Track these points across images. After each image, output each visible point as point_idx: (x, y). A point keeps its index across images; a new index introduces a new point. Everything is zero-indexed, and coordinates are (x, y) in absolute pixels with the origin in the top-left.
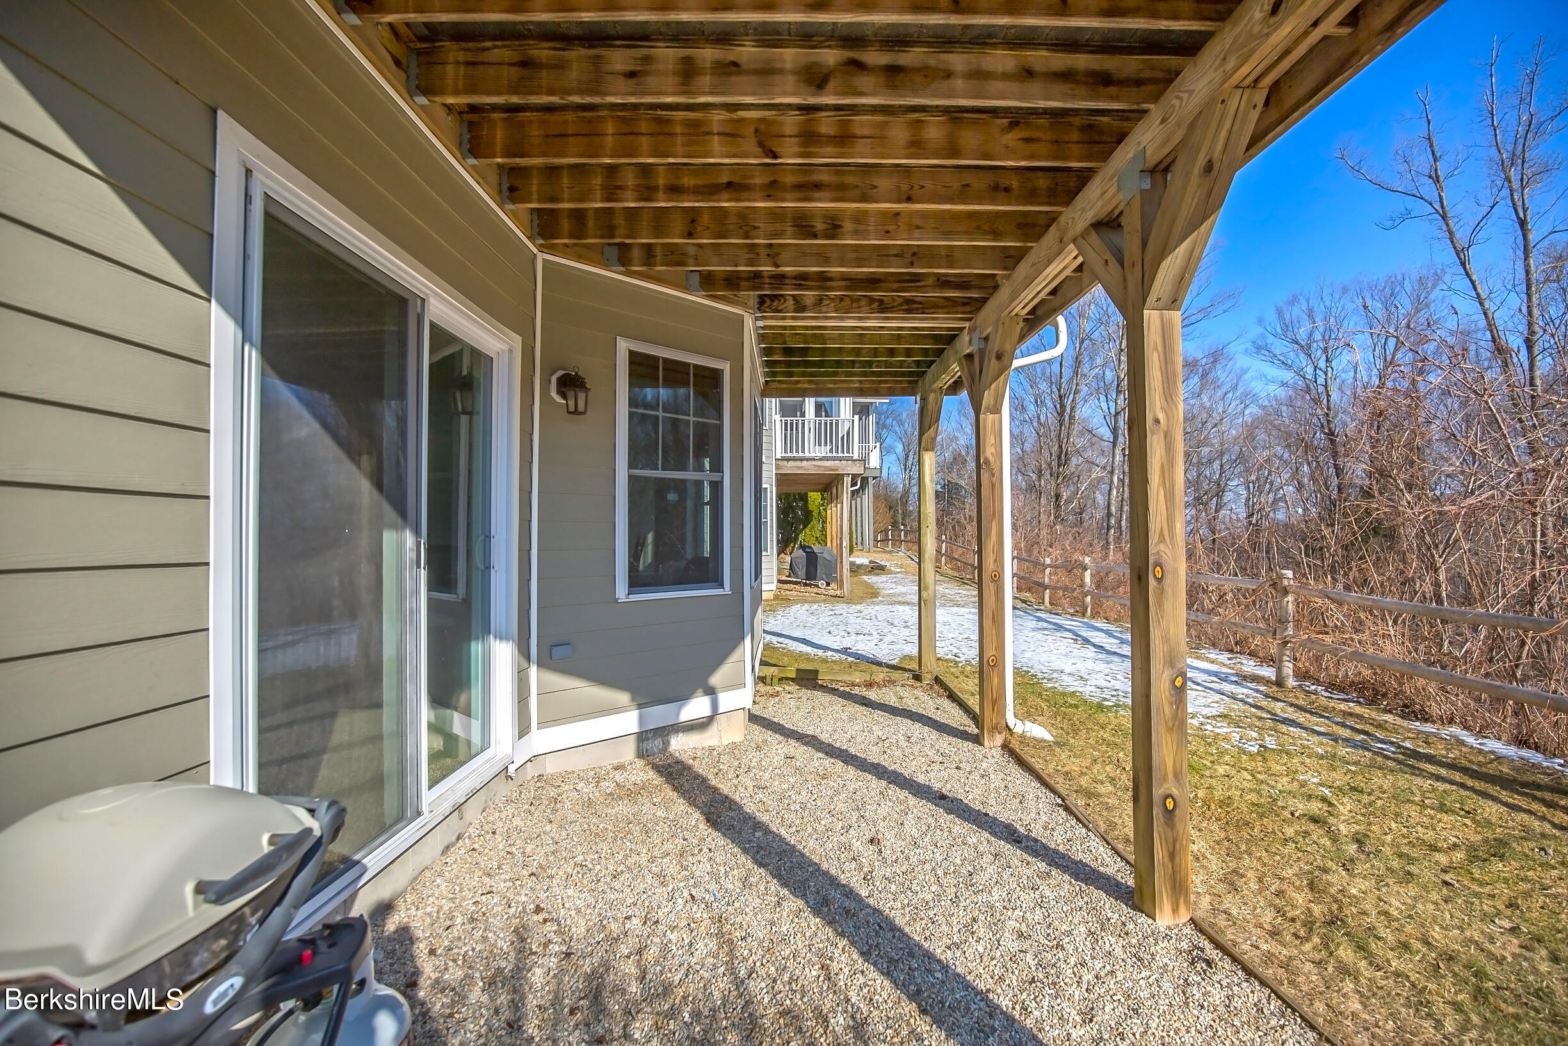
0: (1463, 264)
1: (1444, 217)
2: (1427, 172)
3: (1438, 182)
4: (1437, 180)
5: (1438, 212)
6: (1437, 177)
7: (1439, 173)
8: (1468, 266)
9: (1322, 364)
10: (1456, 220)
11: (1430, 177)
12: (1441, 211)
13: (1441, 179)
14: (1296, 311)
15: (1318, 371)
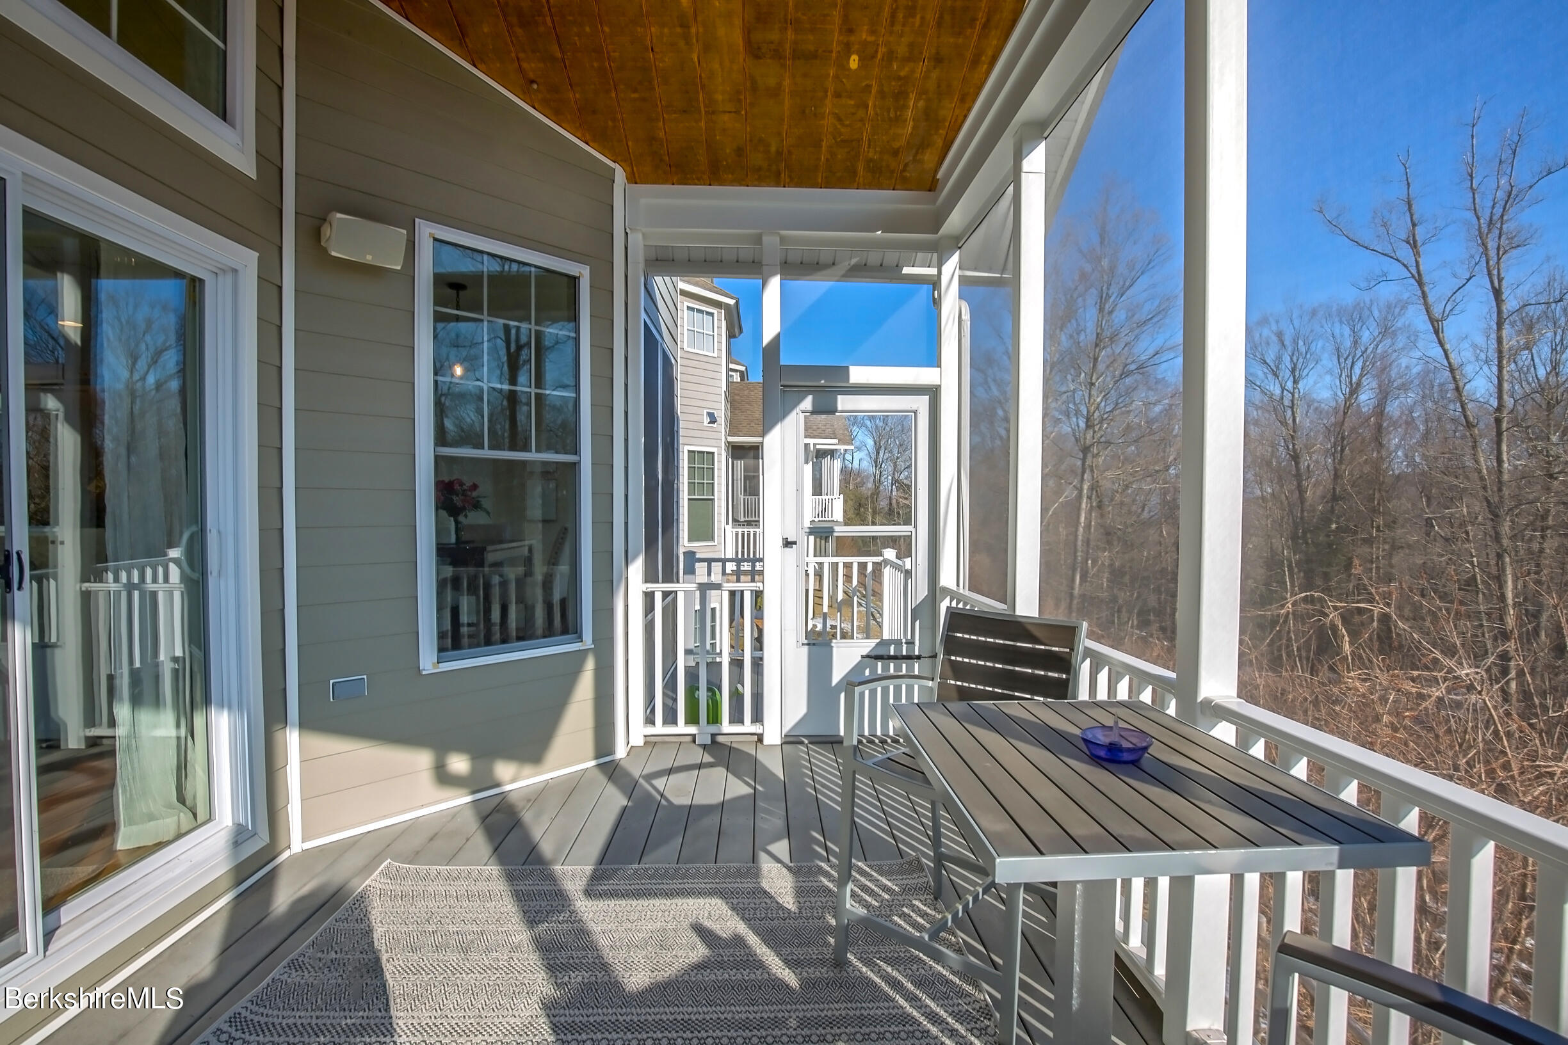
0: (1436, 332)
1: (1420, 283)
2: (1404, 237)
3: (1415, 247)
4: (1414, 245)
5: (1413, 276)
6: (1415, 241)
7: (1417, 238)
8: (1441, 335)
9: (1290, 385)
10: (1431, 286)
11: (1408, 242)
12: (1416, 275)
13: (1419, 243)
14: (1266, 332)
15: (1285, 392)
